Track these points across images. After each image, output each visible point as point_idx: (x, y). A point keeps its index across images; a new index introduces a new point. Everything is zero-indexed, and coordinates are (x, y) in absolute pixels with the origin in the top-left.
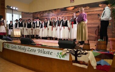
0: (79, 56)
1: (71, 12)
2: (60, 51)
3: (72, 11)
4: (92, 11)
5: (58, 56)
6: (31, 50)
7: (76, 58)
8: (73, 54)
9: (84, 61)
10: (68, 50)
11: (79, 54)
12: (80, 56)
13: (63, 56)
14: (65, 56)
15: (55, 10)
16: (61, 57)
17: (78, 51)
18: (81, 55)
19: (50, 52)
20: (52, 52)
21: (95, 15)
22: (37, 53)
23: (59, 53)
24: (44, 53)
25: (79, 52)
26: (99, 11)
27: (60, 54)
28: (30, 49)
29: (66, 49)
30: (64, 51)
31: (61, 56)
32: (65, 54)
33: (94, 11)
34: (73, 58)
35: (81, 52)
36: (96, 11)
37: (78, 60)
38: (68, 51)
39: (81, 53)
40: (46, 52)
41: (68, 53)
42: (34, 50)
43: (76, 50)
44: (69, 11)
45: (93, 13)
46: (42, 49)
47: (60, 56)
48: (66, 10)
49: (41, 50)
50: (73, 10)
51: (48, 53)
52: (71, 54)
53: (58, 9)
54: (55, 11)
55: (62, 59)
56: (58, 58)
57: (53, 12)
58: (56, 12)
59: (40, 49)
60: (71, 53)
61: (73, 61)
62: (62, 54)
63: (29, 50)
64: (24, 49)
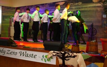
0: (67, 59)
2: (45, 54)
3: (62, 7)
4: (85, 8)
5: (43, 59)
6: (11, 53)
7: (64, 62)
8: (60, 58)
9: (72, 65)
10: (54, 52)
11: (67, 57)
12: (68, 60)
13: (49, 60)
14: (51, 60)
15: (43, 5)
16: (47, 61)
17: (65, 53)
18: (69, 58)
19: (34, 54)
20: (36, 55)
21: (88, 12)
23: (44, 56)
24: (27, 56)
25: (66, 55)
26: (92, 7)
27: (45, 58)
29: (52, 51)
30: (50, 54)
31: (46, 59)
32: (51, 57)
33: (87, 7)
34: (61, 61)
35: (69, 54)
36: (89, 7)
37: (66, 64)
38: (54, 54)
39: (69, 56)
40: (29, 55)
41: (54, 55)
42: (14, 53)
43: (63, 53)
45: (86, 9)
46: (24, 51)
47: (45, 59)
49: (23, 53)
51: (31, 56)
52: (58, 57)
53: (46, 4)
54: (42, 6)
56: (43, 62)
59: (23, 51)
60: (58, 56)
61: (60, 65)
62: (48, 57)
63: (9, 53)
64: (3, 52)
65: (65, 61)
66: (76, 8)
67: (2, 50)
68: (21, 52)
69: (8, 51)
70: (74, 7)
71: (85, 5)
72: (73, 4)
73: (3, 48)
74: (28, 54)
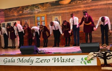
0: (108, 58)
1: (67, 7)
2: (84, 56)
3: (68, 5)
4: (96, 5)
5: (83, 62)
7: (105, 61)
8: (102, 58)
10: (94, 53)
12: (110, 58)
13: (89, 62)
14: (91, 61)
15: (42, 4)
17: (106, 53)
18: (111, 57)
20: (74, 59)
21: (100, 10)
22: (52, 63)
23: (83, 58)
24: (63, 62)
25: (108, 54)
26: (104, 4)
27: (84, 60)
28: (40, 60)
30: (90, 56)
31: (86, 62)
32: (92, 59)
33: (97, 5)
34: (102, 61)
35: (111, 53)
36: (101, 5)
37: (108, 63)
38: (95, 55)
39: (110, 55)
43: (104, 52)
44: (64, 6)
45: (97, 7)
47: (84, 62)
48: (60, 5)
49: (58, 58)
50: (70, 5)
51: (68, 60)
52: (99, 58)
53: (47, 3)
54: (42, 6)
55: (88, 64)
56: (83, 64)
57: (39, 8)
58: (45, 8)
60: (99, 56)
61: (102, 65)
62: (88, 59)
64: (30, 61)
65: (107, 60)
66: (84, 6)
67: (29, 60)
68: (55, 58)
69: (38, 59)
70: (82, 6)
71: (95, 2)
72: (80, 2)
73: (29, 57)
74: (64, 59)
